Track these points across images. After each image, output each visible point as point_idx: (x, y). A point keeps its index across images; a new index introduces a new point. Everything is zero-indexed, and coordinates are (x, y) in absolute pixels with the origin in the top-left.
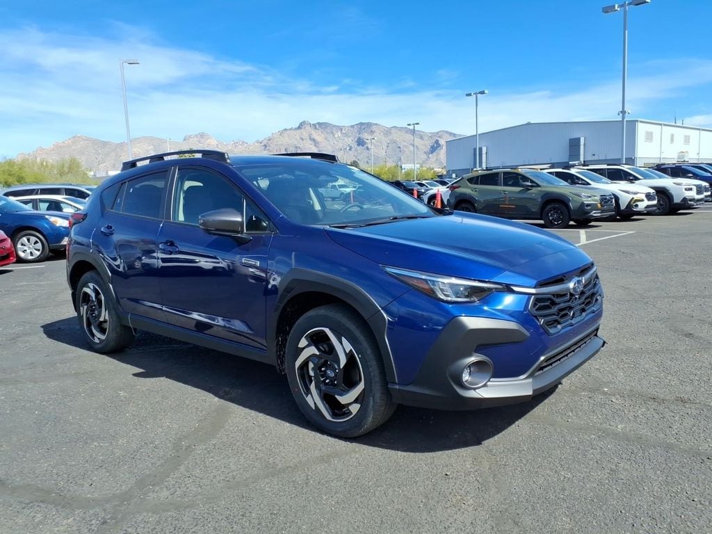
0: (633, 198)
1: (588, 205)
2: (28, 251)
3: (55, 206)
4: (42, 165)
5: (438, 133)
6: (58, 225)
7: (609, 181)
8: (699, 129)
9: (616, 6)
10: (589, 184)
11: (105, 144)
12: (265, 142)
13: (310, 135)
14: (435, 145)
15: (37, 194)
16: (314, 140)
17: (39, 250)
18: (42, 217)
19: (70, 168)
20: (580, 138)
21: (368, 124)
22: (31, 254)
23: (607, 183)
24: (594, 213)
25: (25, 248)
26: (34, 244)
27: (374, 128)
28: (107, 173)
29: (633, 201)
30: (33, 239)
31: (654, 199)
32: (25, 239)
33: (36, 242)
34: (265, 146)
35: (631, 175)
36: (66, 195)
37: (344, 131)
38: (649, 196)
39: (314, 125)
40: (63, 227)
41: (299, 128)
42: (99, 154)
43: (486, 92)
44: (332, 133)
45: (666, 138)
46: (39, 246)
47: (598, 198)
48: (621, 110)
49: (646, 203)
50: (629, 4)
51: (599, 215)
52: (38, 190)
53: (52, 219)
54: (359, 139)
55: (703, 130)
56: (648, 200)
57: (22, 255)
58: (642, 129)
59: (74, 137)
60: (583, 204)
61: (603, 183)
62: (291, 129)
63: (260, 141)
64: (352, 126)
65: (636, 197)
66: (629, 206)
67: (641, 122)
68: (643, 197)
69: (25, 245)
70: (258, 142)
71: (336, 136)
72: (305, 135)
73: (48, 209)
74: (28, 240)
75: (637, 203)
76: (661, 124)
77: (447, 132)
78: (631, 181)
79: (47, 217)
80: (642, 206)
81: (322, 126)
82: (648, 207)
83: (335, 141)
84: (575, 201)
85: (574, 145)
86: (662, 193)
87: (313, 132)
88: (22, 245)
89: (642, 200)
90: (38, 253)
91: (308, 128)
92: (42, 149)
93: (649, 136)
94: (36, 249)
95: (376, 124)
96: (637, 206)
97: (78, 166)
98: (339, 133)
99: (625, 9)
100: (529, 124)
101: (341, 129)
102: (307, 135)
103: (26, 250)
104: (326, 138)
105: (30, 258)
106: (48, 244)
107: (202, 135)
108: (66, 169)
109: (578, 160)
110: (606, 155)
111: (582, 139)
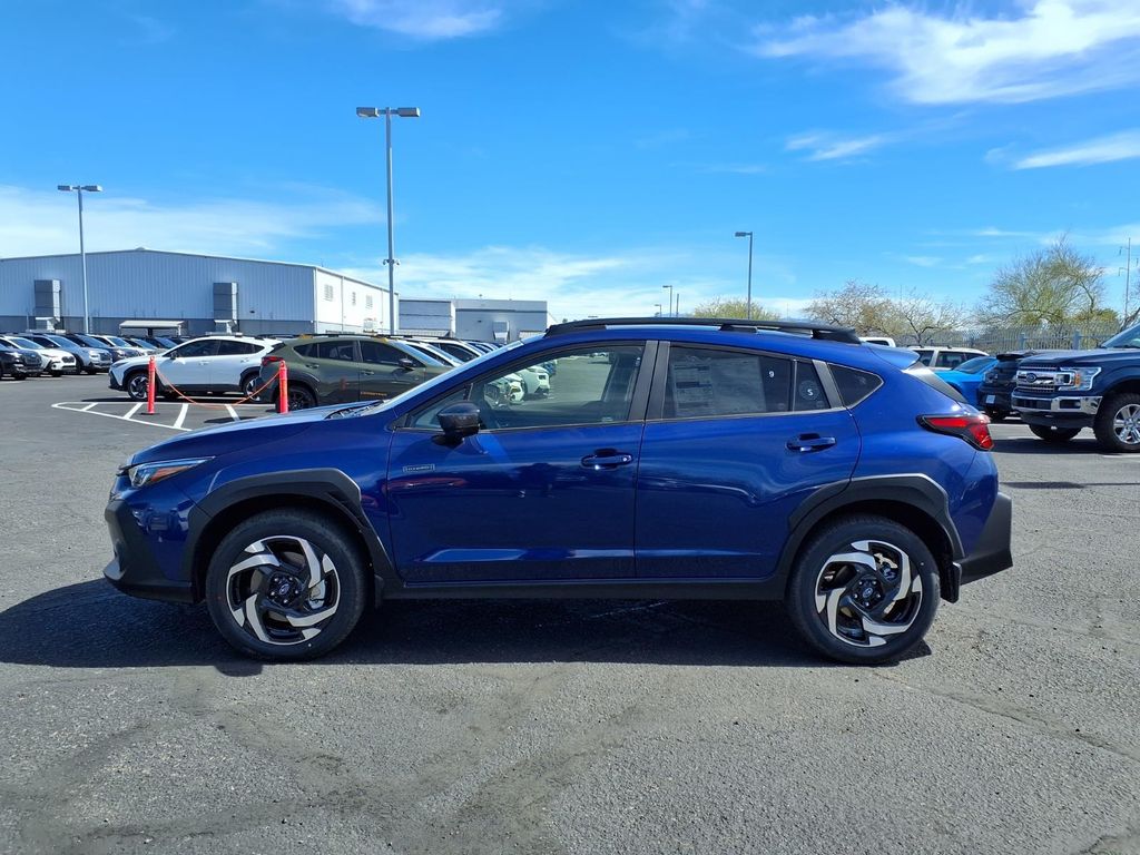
8: (341, 277)
9: (376, 110)
43: (99, 188)
45: (348, 297)
55: (346, 278)
58: (321, 280)
67: (320, 270)
85: (221, 293)
93: (329, 292)
99: (388, 117)
100: (140, 251)
109: (230, 317)
110: (272, 314)
111: (234, 286)
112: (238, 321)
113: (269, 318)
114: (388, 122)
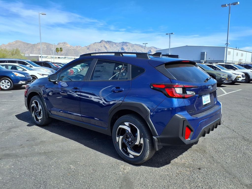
0: (237, 76)
1: (223, 78)
2: (5, 86)
3: (14, 68)
4: (5, 51)
5: (151, 47)
6: (17, 76)
7: (227, 69)
8: (246, 51)
9: (227, 4)
10: (220, 70)
11: (28, 44)
12: (88, 47)
13: (104, 45)
14: (150, 52)
15: (6, 62)
16: (105, 47)
17: (9, 86)
18: (11, 73)
19: (16, 53)
20: (205, 52)
21: (126, 42)
22: (6, 87)
23: (226, 70)
24: (225, 82)
25: (4, 84)
26: (7, 83)
27: (128, 44)
28: (29, 55)
29: (237, 78)
30: (7, 81)
31: (244, 77)
32: (3, 81)
33: (8, 82)
34: (88, 48)
35: (234, 67)
36: (18, 63)
37: (117, 45)
38: (243, 76)
39: (106, 42)
40: (19, 77)
41: (100, 42)
42: (25, 48)
43: (174, 33)
44: (112, 45)
45: (235, 54)
46: (9, 84)
47: (227, 76)
48: (226, 43)
49: (242, 78)
50: (231, 4)
51: (227, 82)
52: (7, 61)
53: (15, 73)
54: (122, 48)
55: (248, 52)
56: (243, 77)
57: (2, 87)
59: (16, 41)
60: (221, 78)
61: (225, 70)
62: (97, 43)
63: (86, 46)
64: (120, 43)
65: (239, 76)
66: (236, 79)
68: (241, 76)
69: (3, 83)
70: (85, 47)
71: (114, 46)
72: (102, 45)
73: (12, 69)
74: (5, 81)
75: (239, 78)
76: (233, 49)
77: (154, 47)
78: (234, 70)
79: (13, 72)
80: (240, 79)
81: (109, 42)
82: (242, 80)
83: (113, 48)
84: (218, 77)
86: (247, 75)
87: (105, 44)
88: (2, 83)
89: (241, 77)
90: (9, 87)
91: (104, 42)
92: (4, 45)
93: (229, 53)
94: (8, 85)
95: (128, 43)
96: (239, 79)
97: (19, 52)
98: (115, 45)
99: (230, 6)
100: (187, 46)
101: (115, 43)
102: (103, 45)
103: (4, 85)
104: (110, 47)
105: (5, 88)
106: (13, 83)
107: (65, 43)
108: (14, 53)
109: (204, 60)
110: (214, 59)
111: (206, 53)
112: (206, 61)
113: (213, 60)
114: (230, 7)
